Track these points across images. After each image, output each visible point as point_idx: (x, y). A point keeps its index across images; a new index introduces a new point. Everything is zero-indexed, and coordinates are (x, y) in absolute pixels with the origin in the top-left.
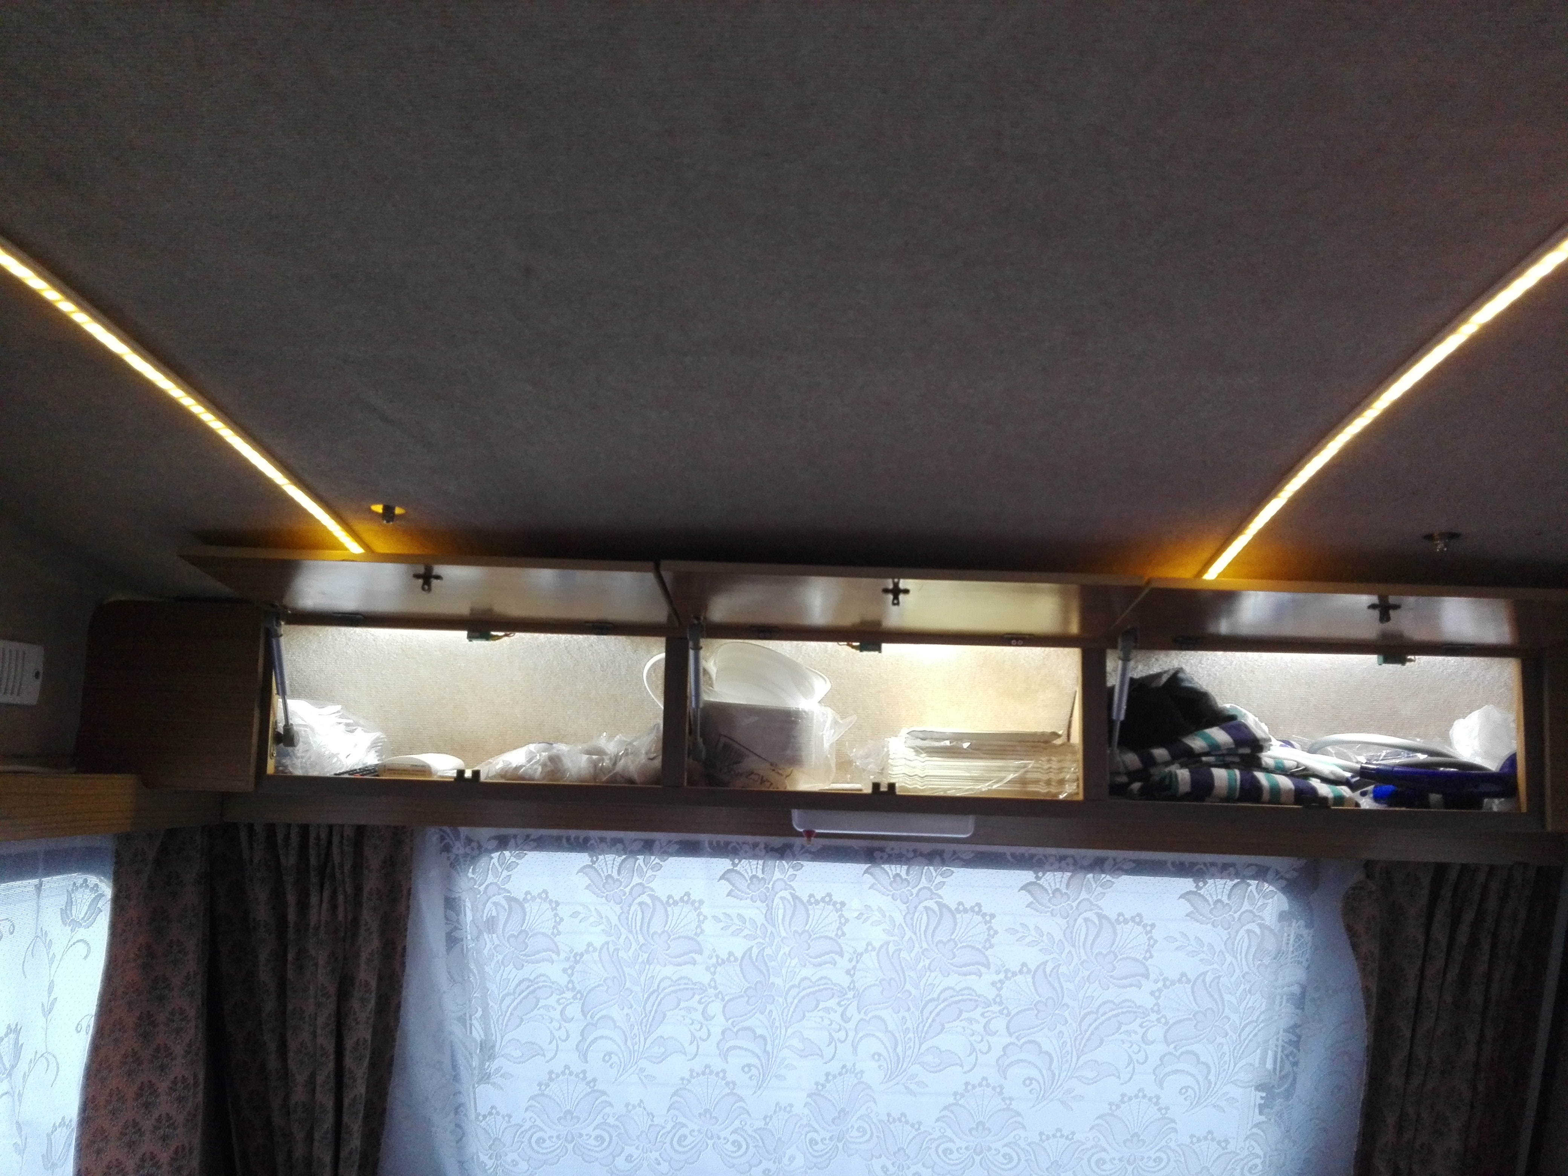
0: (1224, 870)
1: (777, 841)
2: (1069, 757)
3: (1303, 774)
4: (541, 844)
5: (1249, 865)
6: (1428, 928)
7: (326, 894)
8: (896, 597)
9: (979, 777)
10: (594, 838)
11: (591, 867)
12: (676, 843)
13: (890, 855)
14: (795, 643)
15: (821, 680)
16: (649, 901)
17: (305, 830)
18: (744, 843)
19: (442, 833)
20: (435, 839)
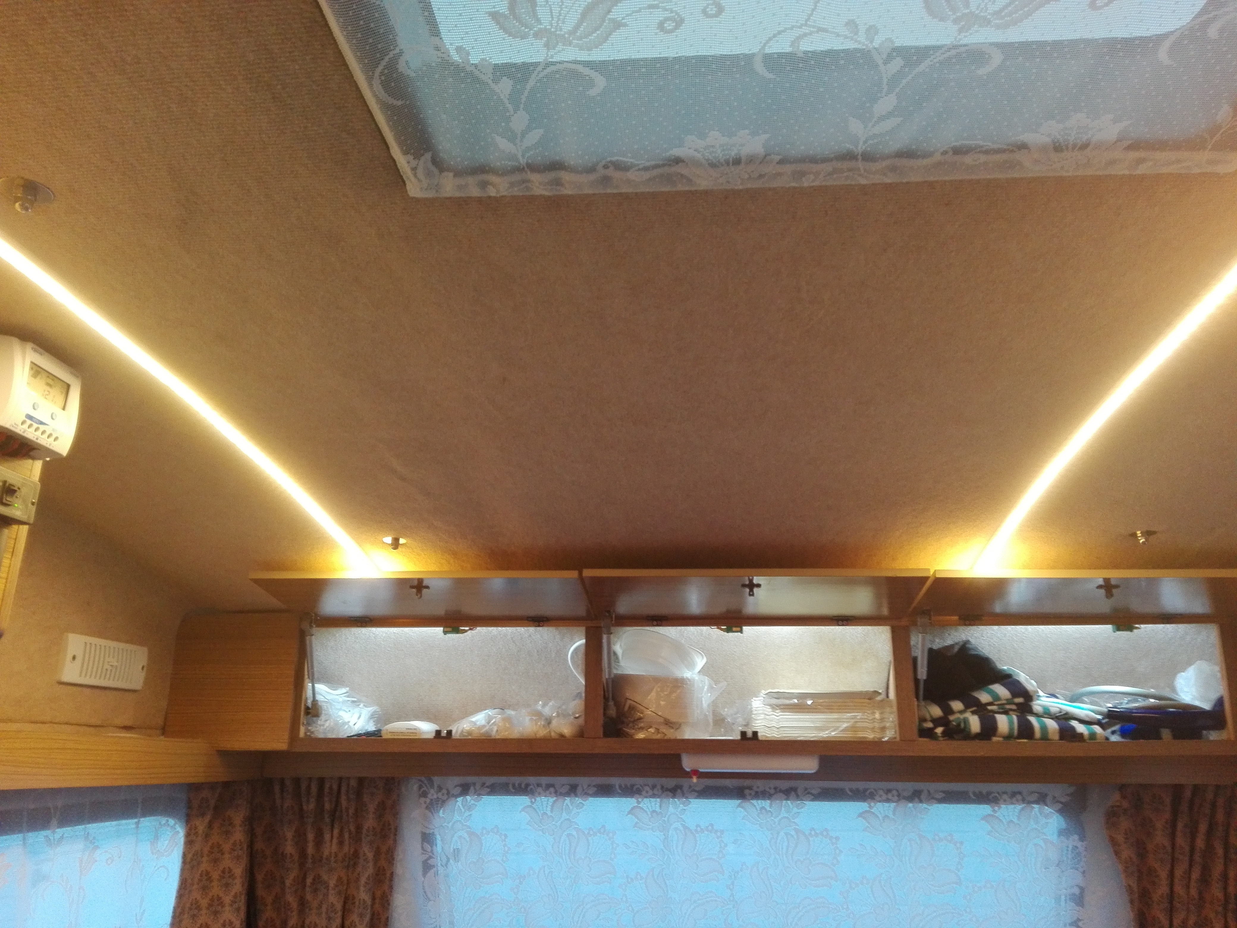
0: (1013, 796)
1: (670, 782)
2: (888, 710)
3: (1064, 718)
4: (493, 790)
5: (1033, 792)
6: (1173, 836)
7: (336, 832)
8: (751, 590)
9: (821, 727)
10: (533, 784)
11: (531, 806)
12: (594, 786)
13: (757, 792)
14: (679, 628)
15: (699, 655)
16: (574, 833)
17: (321, 781)
18: (645, 785)
19: (420, 783)
20: (415, 787)
